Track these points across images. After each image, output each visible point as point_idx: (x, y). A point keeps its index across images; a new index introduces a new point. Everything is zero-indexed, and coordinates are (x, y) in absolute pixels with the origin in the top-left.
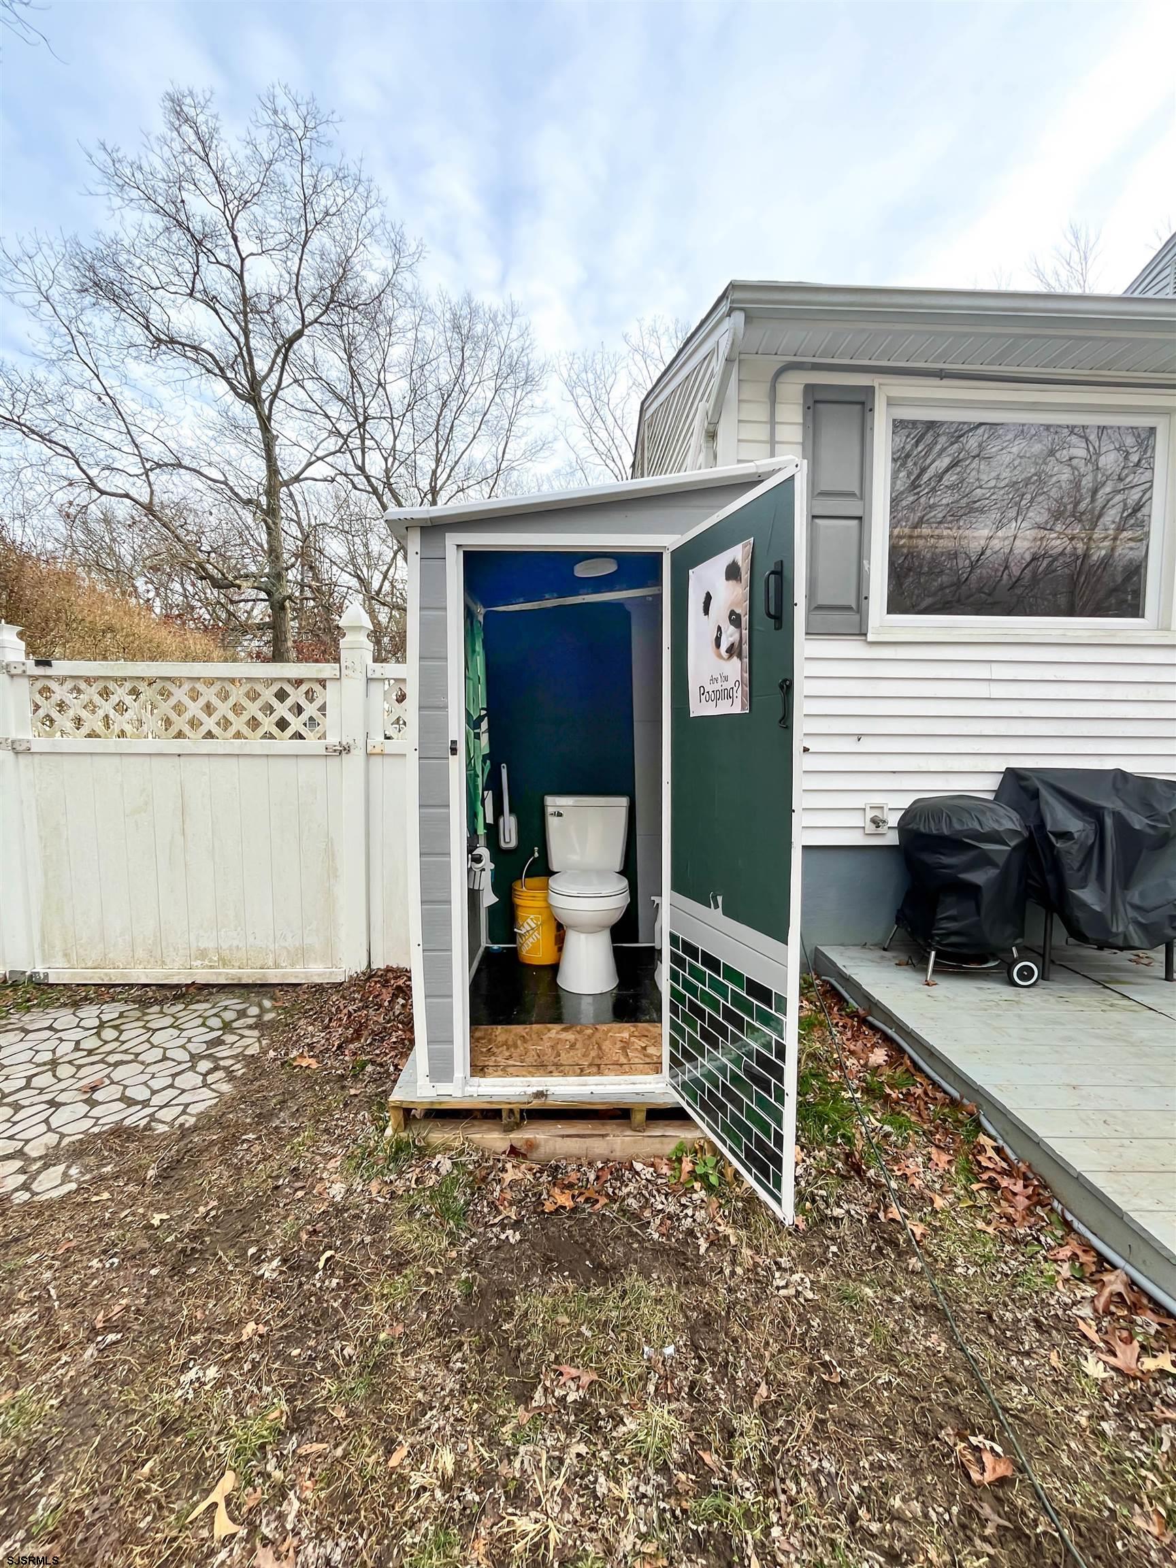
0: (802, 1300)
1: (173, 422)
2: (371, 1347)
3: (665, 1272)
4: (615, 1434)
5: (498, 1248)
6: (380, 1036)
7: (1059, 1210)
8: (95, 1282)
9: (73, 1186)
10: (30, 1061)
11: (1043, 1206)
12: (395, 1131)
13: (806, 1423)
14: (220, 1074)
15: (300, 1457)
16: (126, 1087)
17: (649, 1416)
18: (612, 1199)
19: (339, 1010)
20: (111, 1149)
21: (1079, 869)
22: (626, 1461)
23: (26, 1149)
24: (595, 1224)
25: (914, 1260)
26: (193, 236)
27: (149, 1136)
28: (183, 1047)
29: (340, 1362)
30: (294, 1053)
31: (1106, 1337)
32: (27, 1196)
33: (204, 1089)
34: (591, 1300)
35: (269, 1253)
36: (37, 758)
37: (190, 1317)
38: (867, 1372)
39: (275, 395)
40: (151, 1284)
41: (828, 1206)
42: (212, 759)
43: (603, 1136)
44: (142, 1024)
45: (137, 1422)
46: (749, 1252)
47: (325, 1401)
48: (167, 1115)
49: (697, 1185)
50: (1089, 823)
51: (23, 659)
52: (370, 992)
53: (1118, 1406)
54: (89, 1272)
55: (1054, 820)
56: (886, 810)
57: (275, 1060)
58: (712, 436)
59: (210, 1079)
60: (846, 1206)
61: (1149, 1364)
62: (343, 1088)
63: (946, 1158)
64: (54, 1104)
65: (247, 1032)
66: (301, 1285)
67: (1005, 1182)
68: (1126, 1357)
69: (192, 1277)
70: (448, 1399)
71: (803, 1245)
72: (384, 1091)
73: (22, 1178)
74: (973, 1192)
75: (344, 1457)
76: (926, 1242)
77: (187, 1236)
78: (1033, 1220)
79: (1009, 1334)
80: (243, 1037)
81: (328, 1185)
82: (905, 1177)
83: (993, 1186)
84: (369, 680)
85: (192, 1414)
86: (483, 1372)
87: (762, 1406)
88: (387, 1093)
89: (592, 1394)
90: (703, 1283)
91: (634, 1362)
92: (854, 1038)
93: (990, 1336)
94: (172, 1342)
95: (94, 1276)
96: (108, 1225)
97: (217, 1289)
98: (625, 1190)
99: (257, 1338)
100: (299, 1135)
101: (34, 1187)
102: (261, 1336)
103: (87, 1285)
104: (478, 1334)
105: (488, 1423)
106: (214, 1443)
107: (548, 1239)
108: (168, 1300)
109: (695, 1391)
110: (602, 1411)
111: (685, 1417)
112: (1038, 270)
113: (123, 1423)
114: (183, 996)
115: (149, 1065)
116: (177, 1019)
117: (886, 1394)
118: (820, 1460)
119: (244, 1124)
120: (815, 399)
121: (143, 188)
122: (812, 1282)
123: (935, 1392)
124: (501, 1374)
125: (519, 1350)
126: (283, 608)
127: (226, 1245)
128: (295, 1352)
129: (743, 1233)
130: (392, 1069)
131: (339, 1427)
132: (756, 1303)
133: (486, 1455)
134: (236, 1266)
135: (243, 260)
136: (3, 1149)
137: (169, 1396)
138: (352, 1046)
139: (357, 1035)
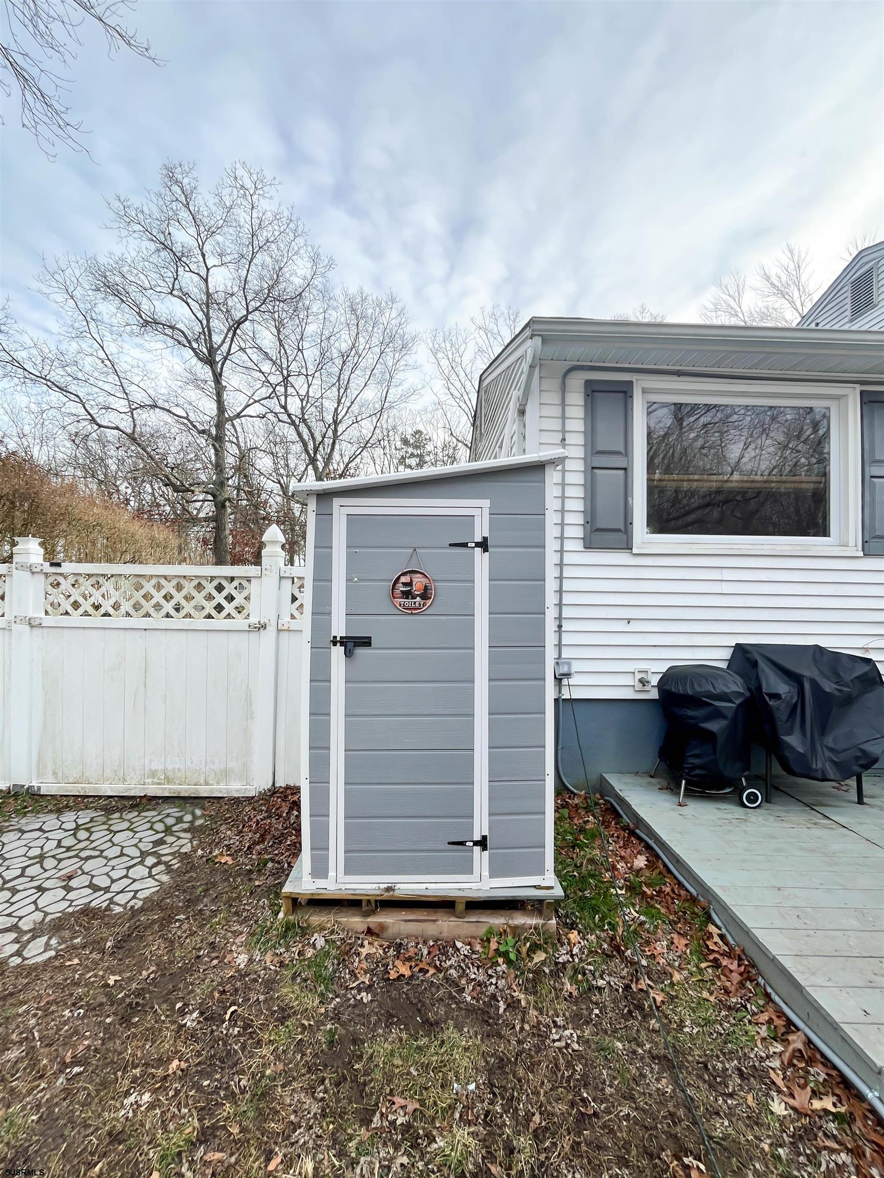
0: (570, 1051)
1: (153, 376)
2: (260, 1080)
3: (473, 1027)
4: (429, 1149)
5: (355, 1006)
6: (279, 840)
7: (762, 984)
8: (67, 1027)
9: (53, 953)
10: (25, 855)
11: (751, 981)
12: (286, 914)
13: (566, 1144)
14: (162, 867)
15: (206, 1161)
16: (93, 876)
17: (454, 1136)
18: (439, 970)
19: (250, 819)
20: (81, 926)
21: (787, 720)
22: (435, 1169)
23: (20, 924)
24: (425, 989)
25: (653, 1021)
26: (175, 254)
27: (108, 915)
28: (136, 846)
29: (237, 1091)
30: (216, 852)
31: (789, 1084)
32: (18, 960)
33: (150, 879)
34: (419, 1048)
35: (191, 1007)
36: (45, 630)
37: (133, 1055)
38: (613, 1107)
39: (226, 358)
40: (107, 1029)
41: (594, 978)
42: (168, 632)
43: (434, 921)
44: (106, 827)
45: (92, 1134)
46: (536, 1013)
47: (225, 1121)
48: (121, 899)
49: (500, 960)
50: (793, 686)
51: (42, 562)
52: (273, 806)
53: (793, 1136)
54: (62, 1019)
55: (767, 683)
56: (649, 673)
57: (202, 857)
58: (522, 412)
59: (154, 872)
60: (607, 979)
61: (817, 1105)
62: (250, 880)
63: (684, 942)
64: (41, 889)
65: (182, 835)
66: (212, 1031)
67: (725, 962)
68: (802, 1098)
69: (136, 1025)
70: (312, 1121)
71: (575, 1008)
72: (279, 883)
73: (16, 946)
74: (702, 970)
75: (236, 1163)
76: (664, 1007)
77: (133, 993)
78: (743, 991)
79: (718, 1080)
80: (179, 838)
81: (235, 955)
82: (653, 957)
83: (716, 964)
84: (281, 578)
85: (131, 1128)
86: (338, 1101)
87: (535, 1131)
88: (281, 885)
89: (415, 1120)
90: (500, 1036)
91: (446, 1095)
92: (625, 847)
93: (705, 1081)
94: (119, 1074)
95: (65, 1023)
96: (77, 984)
97: (153, 1035)
98: (449, 963)
99: (179, 1072)
100: (216, 917)
101: (26, 953)
102: (182, 1070)
103: (61, 1029)
104: (336, 1072)
105: (339, 1139)
106: (146, 1150)
107: (392, 1000)
108: (118, 1042)
109: (488, 1118)
110: (421, 1132)
111: (480, 1138)
112: (765, 274)
113: (83, 1134)
114: (137, 805)
115: (111, 859)
116: (132, 823)
117: (625, 1123)
118: (574, 1173)
119: (178, 907)
120: (592, 390)
121: (143, 223)
122: (578, 1037)
123: (661, 1123)
124: (351, 1102)
125: (365, 1084)
126: (224, 506)
127: (161, 1000)
128: (206, 1083)
129: (531, 998)
130: (286, 865)
131: (234, 1140)
132: (537, 1052)
133: (337, 1163)
134: (167, 1016)
135: (208, 270)
136: (3, 924)
137: (115, 1115)
138: (258, 847)
139: (262, 839)
